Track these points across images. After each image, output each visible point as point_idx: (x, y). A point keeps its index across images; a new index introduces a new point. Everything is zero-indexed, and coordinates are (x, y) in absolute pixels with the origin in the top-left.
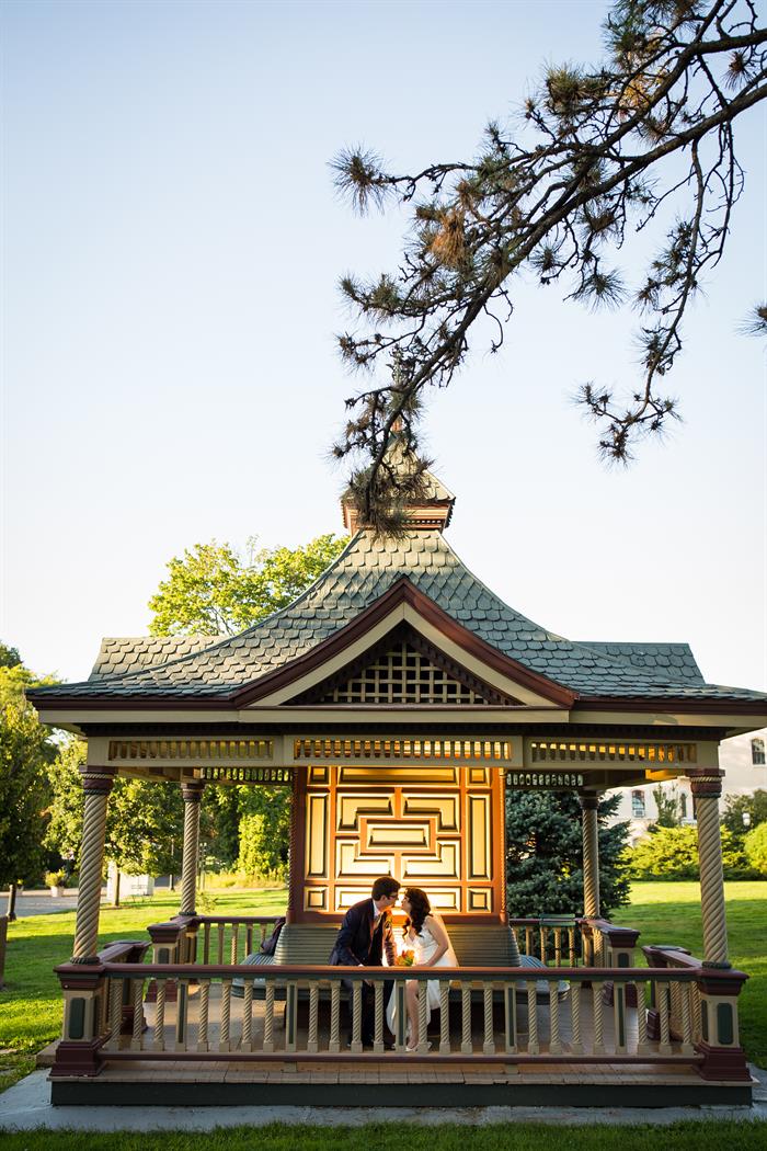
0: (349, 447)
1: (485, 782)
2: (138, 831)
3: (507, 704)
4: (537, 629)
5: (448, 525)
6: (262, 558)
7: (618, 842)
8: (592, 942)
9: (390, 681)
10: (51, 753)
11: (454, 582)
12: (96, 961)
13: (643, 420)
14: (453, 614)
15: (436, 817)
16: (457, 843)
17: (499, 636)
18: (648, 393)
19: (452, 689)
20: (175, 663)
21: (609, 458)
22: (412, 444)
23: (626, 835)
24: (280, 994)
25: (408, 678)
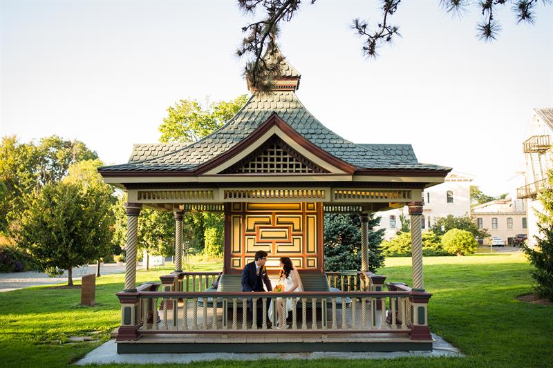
0: (244, 50)
1: (314, 209)
2: (156, 236)
3: (323, 172)
4: (338, 138)
5: (297, 89)
6: (213, 106)
7: (379, 238)
8: (365, 282)
9: (268, 162)
10: (114, 200)
11: (300, 116)
12: (135, 291)
13: (383, 36)
14: (299, 131)
15: (291, 226)
16: (301, 237)
17: (320, 141)
18: (385, 23)
19: (298, 166)
20: (168, 155)
21: (367, 55)
22: (275, 49)
23: (383, 235)
24: (219, 305)
25: (277, 161)
